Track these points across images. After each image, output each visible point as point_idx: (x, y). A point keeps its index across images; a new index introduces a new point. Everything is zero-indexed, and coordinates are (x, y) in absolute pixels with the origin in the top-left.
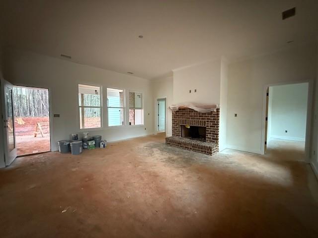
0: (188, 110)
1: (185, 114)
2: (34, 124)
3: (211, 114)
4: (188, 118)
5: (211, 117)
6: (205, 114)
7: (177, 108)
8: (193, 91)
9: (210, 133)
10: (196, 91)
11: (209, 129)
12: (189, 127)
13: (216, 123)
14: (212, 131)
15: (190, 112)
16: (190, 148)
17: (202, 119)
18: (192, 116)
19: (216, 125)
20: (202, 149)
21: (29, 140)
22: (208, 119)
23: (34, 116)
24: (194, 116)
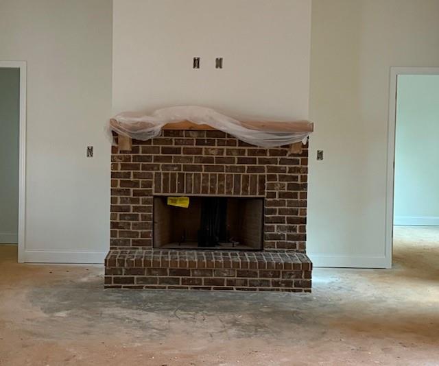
0: (194, 136)
1: (177, 151)
3: (284, 153)
4: (194, 168)
5: (283, 162)
6: (263, 152)
7: (158, 128)
8: (208, 63)
9: (281, 221)
10: (219, 63)
11: (276, 204)
12: (184, 204)
13: (299, 182)
14: (285, 212)
15: (199, 142)
16: (230, 283)
17: (251, 169)
18: (210, 160)
19: (298, 188)
20: (276, 275)
22: (270, 169)
24: (219, 160)
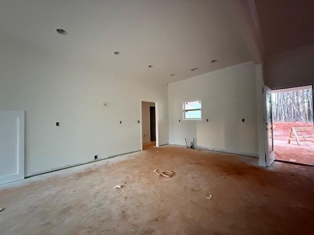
2: (285, 129)
21: (283, 145)
23: (284, 120)
